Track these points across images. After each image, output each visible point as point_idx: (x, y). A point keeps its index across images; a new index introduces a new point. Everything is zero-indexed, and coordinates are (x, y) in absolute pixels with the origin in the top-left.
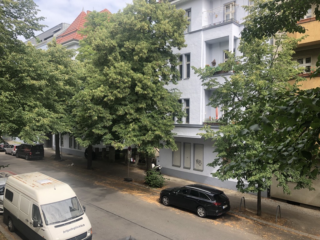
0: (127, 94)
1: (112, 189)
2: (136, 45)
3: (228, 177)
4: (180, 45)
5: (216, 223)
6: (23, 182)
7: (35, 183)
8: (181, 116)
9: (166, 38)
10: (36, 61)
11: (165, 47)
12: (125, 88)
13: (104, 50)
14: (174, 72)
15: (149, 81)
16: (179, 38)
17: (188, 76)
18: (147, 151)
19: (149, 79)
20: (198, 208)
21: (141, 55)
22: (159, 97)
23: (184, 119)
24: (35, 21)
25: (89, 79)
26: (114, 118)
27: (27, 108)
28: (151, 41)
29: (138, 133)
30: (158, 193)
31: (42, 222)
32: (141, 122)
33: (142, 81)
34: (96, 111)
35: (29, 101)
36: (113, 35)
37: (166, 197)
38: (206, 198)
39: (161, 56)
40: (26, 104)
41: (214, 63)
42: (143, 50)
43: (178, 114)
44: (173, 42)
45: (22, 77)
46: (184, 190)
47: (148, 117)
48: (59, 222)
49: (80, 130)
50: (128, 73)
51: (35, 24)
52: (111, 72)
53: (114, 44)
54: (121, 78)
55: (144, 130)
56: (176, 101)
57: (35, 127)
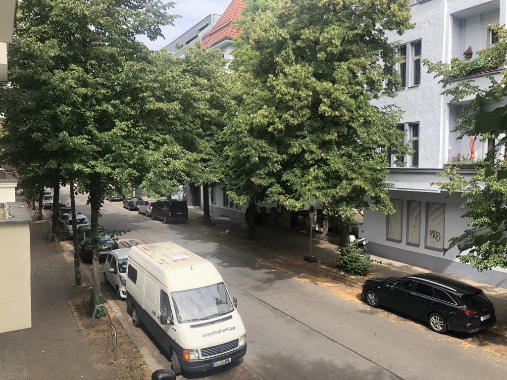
0: (305, 119)
1: (284, 272)
2: (320, 34)
3: (492, 264)
4: (400, 25)
5: (466, 345)
6: (150, 256)
7: (165, 258)
8: (403, 153)
9: (375, 16)
10: (162, 72)
11: (373, 32)
12: (301, 108)
13: (267, 48)
14: (389, 75)
15: (343, 93)
16: (400, 13)
17: (417, 81)
18: (340, 213)
19: (343, 89)
20: (431, 315)
21: (329, 49)
22: (362, 120)
23: (408, 159)
24: (162, 11)
25: (245, 97)
26: (284, 160)
27: (152, 146)
28: (347, 24)
29: (323, 184)
30: (360, 284)
31: (173, 318)
32: (329, 165)
33: (331, 94)
34: (257, 149)
35: (155, 135)
36: (282, 21)
37: (373, 292)
38: (448, 299)
39: (365, 49)
40: (151, 139)
41: (468, 54)
42: (333, 41)
43: (398, 150)
44: (387, 22)
45: (143, 98)
46: (406, 283)
47: (342, 156)
48: (197, 320)
49: (235, 179)
50: (308, 83)
51: (162, 14)
52: (280, 84)
53: (283, 35)
54: (296, 92)
55: (334, 178)
56: (393, 127)
57: (165, 174)
